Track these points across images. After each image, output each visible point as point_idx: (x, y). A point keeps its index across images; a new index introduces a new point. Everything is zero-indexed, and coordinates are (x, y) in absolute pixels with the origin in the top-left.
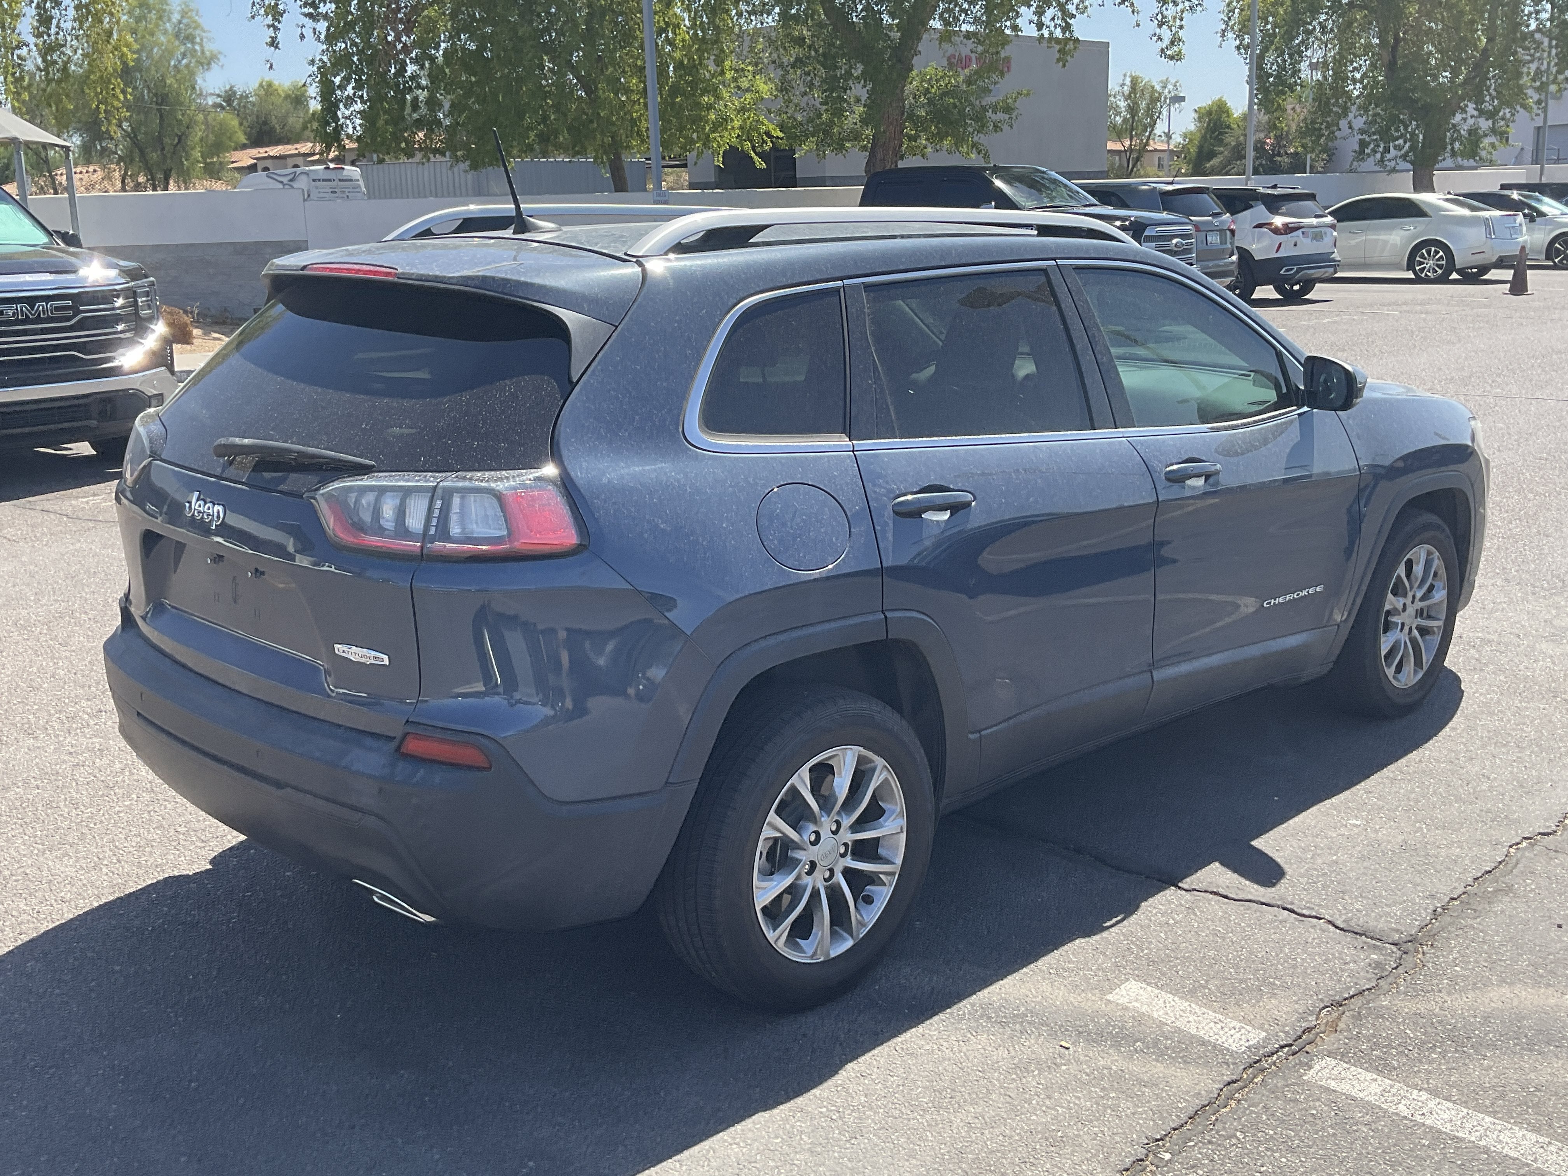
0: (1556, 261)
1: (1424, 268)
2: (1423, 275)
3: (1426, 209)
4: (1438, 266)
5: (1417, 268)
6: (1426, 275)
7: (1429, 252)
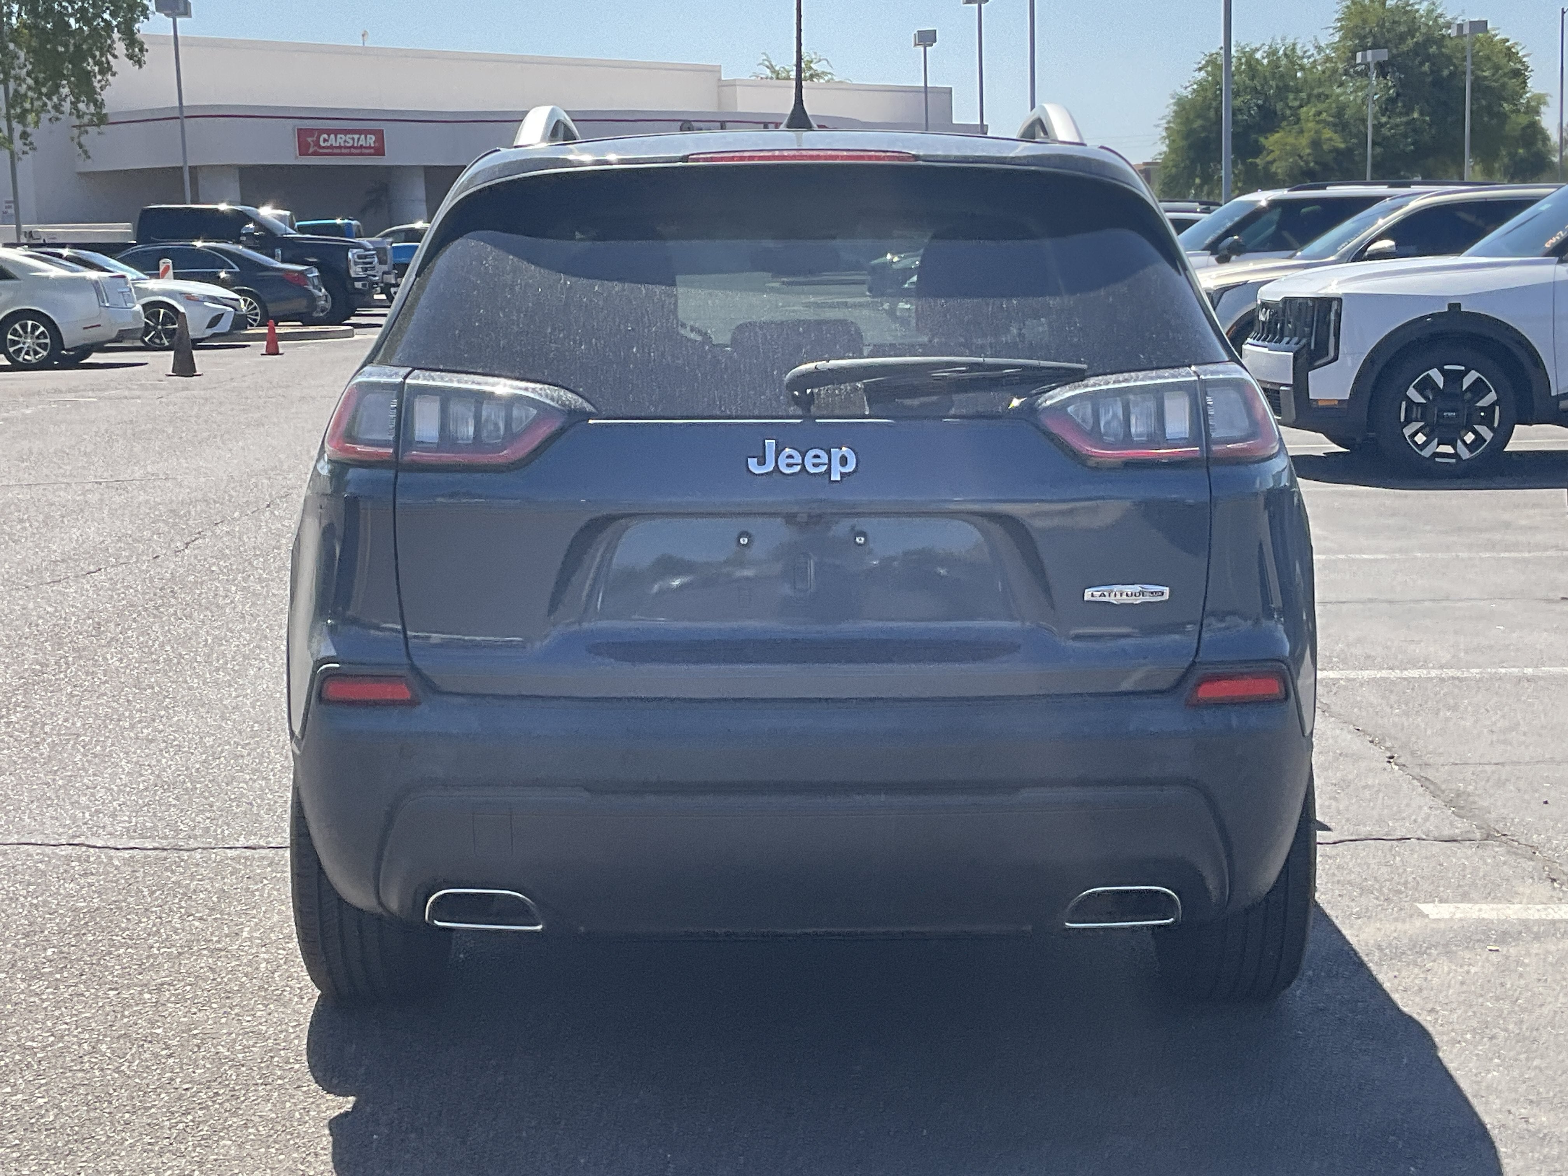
0: (146, 339)
1: (20, 350)
2: (20, 359)
3: (11, 270)
4: (39, 345)
5: (11, 350)
6: (24, 359)
7: (24, 327)
